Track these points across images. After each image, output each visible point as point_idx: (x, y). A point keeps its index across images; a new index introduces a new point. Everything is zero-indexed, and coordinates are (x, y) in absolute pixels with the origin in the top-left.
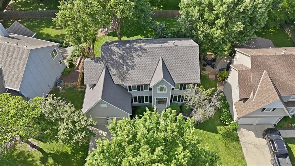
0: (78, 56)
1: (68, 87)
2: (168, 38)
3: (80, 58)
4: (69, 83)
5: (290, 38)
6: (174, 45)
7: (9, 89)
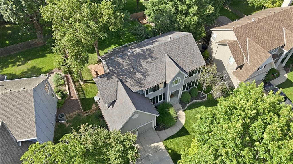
0: (65, 84)
1: (72, 118)
2: (151, 38)
3: (67, 86)
4: (70, 114)
5: (231, 12)
6: (171, 39)
7: (21, 142)
